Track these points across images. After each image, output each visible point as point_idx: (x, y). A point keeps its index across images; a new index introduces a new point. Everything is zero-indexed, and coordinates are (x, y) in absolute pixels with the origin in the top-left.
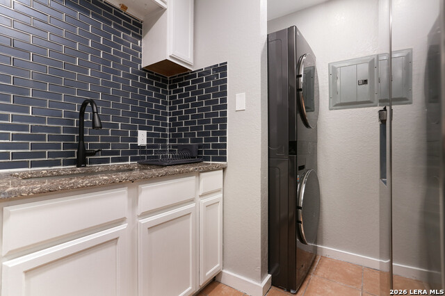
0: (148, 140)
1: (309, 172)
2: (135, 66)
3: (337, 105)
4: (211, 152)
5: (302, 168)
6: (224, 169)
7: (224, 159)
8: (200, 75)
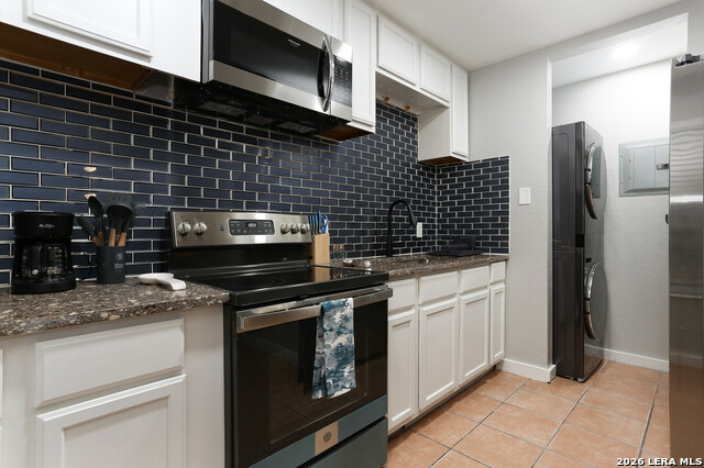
0: (424, 232)
1: (595, 265)
2: (413, 160)
3: (629, 192)
4: (491, 244)
5: (589, 260)
6: (506, 260)
7: (507, 251)
8: (476, 166)
